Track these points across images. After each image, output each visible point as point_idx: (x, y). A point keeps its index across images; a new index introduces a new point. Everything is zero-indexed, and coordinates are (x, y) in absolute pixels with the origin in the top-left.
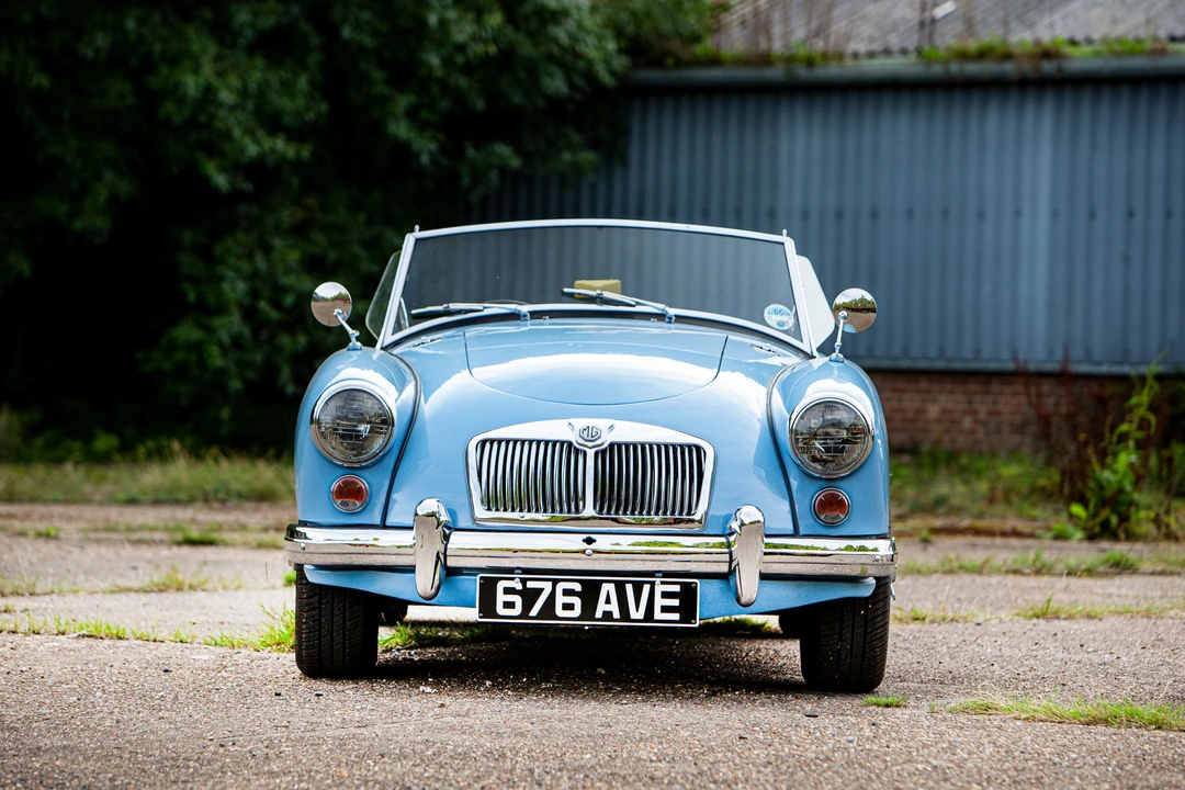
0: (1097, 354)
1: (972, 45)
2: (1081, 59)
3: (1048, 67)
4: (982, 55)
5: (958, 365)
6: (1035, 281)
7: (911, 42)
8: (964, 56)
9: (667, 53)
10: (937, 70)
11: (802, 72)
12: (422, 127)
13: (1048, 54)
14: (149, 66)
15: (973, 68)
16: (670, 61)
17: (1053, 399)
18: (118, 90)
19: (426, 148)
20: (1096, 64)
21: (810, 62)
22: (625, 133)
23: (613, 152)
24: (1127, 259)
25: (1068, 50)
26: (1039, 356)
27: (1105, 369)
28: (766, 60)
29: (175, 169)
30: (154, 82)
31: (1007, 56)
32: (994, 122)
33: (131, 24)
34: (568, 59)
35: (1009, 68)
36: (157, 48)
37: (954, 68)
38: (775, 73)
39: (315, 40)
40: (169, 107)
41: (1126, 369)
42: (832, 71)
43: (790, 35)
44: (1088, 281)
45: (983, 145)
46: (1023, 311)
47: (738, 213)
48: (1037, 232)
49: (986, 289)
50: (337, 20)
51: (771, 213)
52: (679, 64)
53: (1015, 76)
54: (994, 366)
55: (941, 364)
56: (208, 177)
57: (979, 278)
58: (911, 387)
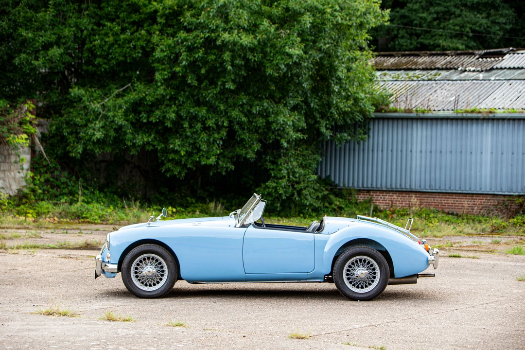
0: (504, 190)
1: (469, 109)
2: (500, 113)
3: (491, 115)
4: (472, 112)
5: (465, 192)
6: (487, 170)
7: (452, 107)
8: (466, 112)
9: (382, 109)
10: (460, 115)
11: (421, 115)
12: (327, 129)
13: (491, 112)
14: (267, 116)
15: (469, 115)
16: (383, 111)
17: (493, 201)
18: (261, 121)
19: (328, 134)
20: (504, 115)
21: (423, 112)
22: (369, 129)
23: (366, 133)
24: (512, 165)
25: (495, 111)
26: (487, 189)
27: (506, 193)
28: (410, 111)
29: (271, 142)
30: (271, 119)
31: (480, 112)
32: (475, 128)
33: (266, 104)
34: (362, 112)
35: (480, 115)
36: (271, 110)
37: (464, 115)
38: (414, 115)
39: (304, 107)
40: (274, 125)
41: (512, 194)
42: (430, 115)
43: (417, 103)
44: (502, 170)
45: (472, 135)
46: (483, 178)
47: (401, 151)
48: (487, 157)
49: (473, 172)
50: (310, 102)
51: (411, 151)
52: (386, 112)
53: (482, 117)
54: (475, 192)
55: (460, 192)
56: (283, 144)
57: (471, 170)
58: (451, 197)
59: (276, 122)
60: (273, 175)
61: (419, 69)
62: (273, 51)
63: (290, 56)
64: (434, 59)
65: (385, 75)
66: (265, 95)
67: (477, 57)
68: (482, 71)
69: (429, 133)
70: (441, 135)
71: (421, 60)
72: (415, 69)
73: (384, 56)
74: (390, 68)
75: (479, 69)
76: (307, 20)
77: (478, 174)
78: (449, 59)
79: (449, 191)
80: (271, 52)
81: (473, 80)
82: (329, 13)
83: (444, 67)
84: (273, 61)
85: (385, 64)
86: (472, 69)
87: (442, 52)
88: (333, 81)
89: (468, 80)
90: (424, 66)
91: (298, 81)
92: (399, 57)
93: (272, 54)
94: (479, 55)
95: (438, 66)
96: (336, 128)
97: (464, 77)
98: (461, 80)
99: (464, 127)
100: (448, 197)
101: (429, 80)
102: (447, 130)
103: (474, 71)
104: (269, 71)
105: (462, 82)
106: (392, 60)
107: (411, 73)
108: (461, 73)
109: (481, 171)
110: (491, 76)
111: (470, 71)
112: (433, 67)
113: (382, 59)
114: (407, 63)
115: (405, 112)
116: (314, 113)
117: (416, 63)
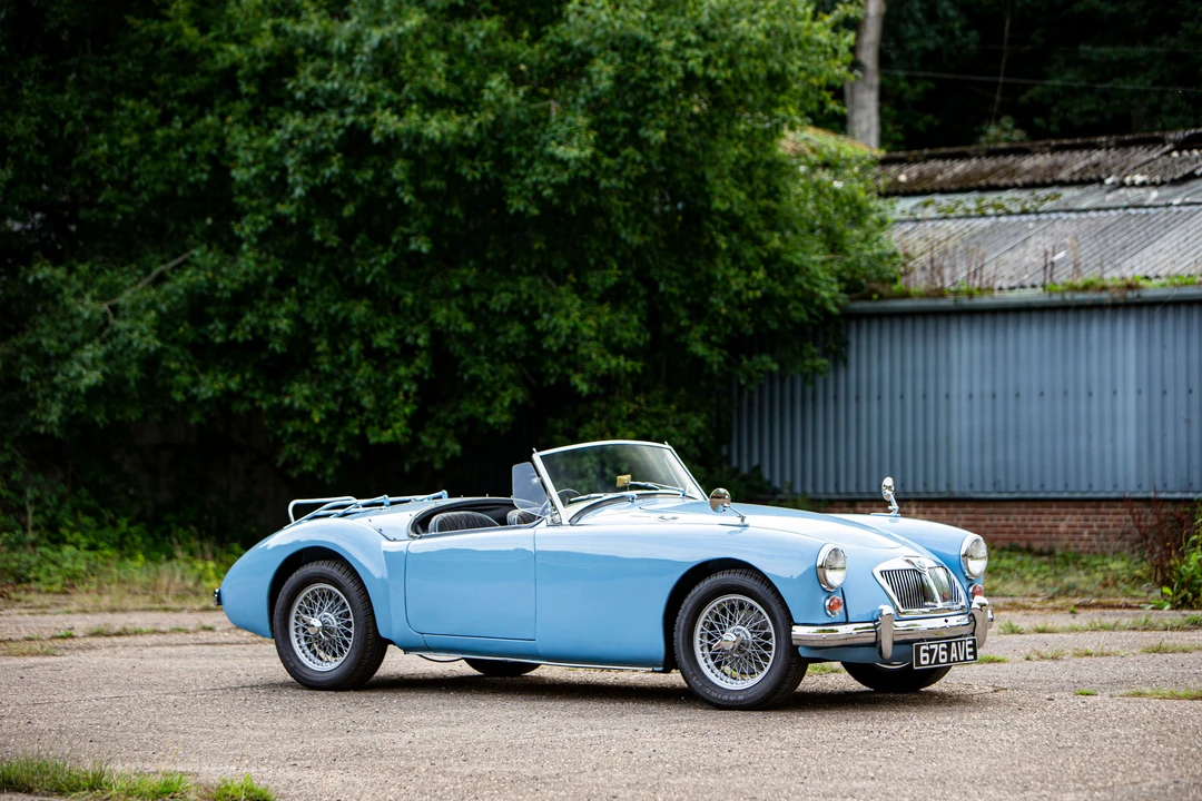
0: (1171, 486)
1: (1079, 282)
2: (1152, 289)
3: (1130, 295)
4: (1086, 288)
5: (1078, 495)
6: (1128, 437)
7: (1039, 279)
8: (1074, 289)
9: (874, 291)
10: (1057, 298)
11: (965, 301)
12: (711, 345)
13: (1130, 287)
14: (535, 315)
15: (1080, 297)
16: (875, 296)
18: (515, 330)
19: (715, 358)
20: (1162, 293)
21: (971, 295)
22: (846, 344)
23: (839, 357)
24: (1188, 421)
25: (1143, 283)
26: (1131, 488)
27: (1178, 495)
28: (940, 293)
29: (552, 381)
30: (539, 325)
31: (1104, 288)
32: (1096, 331)
33: (523, 287)
34: (808, 299)
35: (1105, 296)
36: (541, 302)
37: (1068, 296)
38: (947, 302)
39: (642, 292)
40: (550, 341)
41: (1191, 495)
42: (985, 300)
43: (956, 276)
44: (1164, 436)
45: (1089, 348)
46: (1120, 459)
47: (925, 396)
48: (1129, 403)
49: (1095, 443)
50: (656, 278)
51: (947, 396)
52: (881, 297)
53: (1109, 302)
54: (1102, 495)
55: (1065, 495)
56: (576, 387)
57: (1089, 437)
58: (1047, 510)
59: (553, 331)
61: (1015, 186)
62: (526, 154)
63: (564, 164)
64: (1061, 158)
65: (926, 205)
66: (528, 265)
67: (1168, 147)
68: (1163, 183)
69: (988, 348)
70: (1017, 351)
71: (1027, 163)
72: (1006, 188)
73: (944, 157)
74: (946, 186)
75: (1158, 179)
76: (603, 72)
77: (1108, 447)
78: (1097, 155)
79: (1041, 495)
80: (520, 156)
81: (1127, 208)
82: (667, 52)
83: (1076, 178)
84: (524, 177)
85: (939, 178)
86: (1139, 179)
87: (1086, 140)
88: (715, 223)
89: (1116, 208)
90: (1027, 179)
91: (604, 226)
92: (979, 157)
93: (523, 161)
94: (1175, 142)
95: (1064, 175)
96: (737, 346)
97: (1114, 200)
98: (1098, 210)
99: (1059, 329)
100: (1039, 510)
101: (1025, 212)
102: (1031, 340)
103: (1143, 184)
104: (516, 205)
105: (1102, 213)
106: (960, 167)
107: (990, 197)
108: (1109, 191)
109: (1113, 440)
110: (1175, 195)
111: (1133, 185)
112: (1049, 180)
113: (940, 164)
114: (993, 172)
115: (927, 295)
116: (672, 306)
117: (1012, 173)
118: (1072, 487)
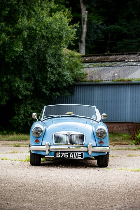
0: (136, 120)
1: (120, 79)
2: (134, 81)
4: (121, 81)
5: (118, 122)
6: (128, 110)
7: (112, 79)
8: (118, 81)
9: (79, 80)
10: (115, 82)
11: (97, 83)
12: (47, 90)
13: (129, 81)
14: (11, 82)
15: (120, 82)
17: (131, 126)
18: (7, 86)
19: (47, 93)
20: (136, 82)
21: (98, 82)
22: (74, 91)
23: (72, 93)
25: (132, 80)
26: (129, 120)
27: (138, 122)
28: (92, 81)
29: (14, 96)
30: (12, 85)
31: (124, 81)
32: (122, 89)
33: (9, 77)
34: (66, 81)
36: (12, 80)
37: (117, 82)
38: (94, 83)
39: (33, 79)
40: (14, 88)
42: (101, 83)
43: (96, 78)
44: (135, 110)
45: (121, 93)
46: (127, 114)
47: (89, 101)
48: (128, 104)
49: (122, 111)
50: (36, 76)
51: (93, 102)
52: (81, 82)
53: (125, 83)
54: (123, 122)
55: (116, 121)
56: (19, 97)
57: (121, 110)
58: (112, 124)
59: (14, 86)
60: (16, 113)
61: (108, 61)
62: (9, 50)
63: (17, 52)
64: (117, 56)
65: (91, 65)
66: (10, 72)
67: (138, 55)
68: (137, 61)
69: (101, 92)
70: (107, 93)
71: (111, 57)
72: (106, 62)
73: (95, 56)
74: (95, 61)
75: (136, 61)
76: (25, 34)
77: (124, 112)
78: (124, 56)
79: (111, 121)
80: (8, 50)
81: (129, 66)
83: (120, 60)
84: (9, 54)
85: (94, 60)
86: (132, 60)
87: (122, 53)
88: (48, 65)
89: (127, 66)
90: (111, 60)
91: (25, 65)
92: (102, 56)
93: (9, 51)
94: (139, 54)
95: (118, 60)
96: (52, 90)
97: (127, 64)
98: (124, 66)
99: (115, 89)
100: (110, 124)
101: (110, 66)
102: (110, 91)
103: (133, 62)
104: (7, 60)
105: (125, 67)
106: (98, 58)
107: (103, 64)
108: (126, 63)
109: (125, 111)
110: (139, 64)
111: (131, 62)
112: (115, 60)
113: (94, 57)
114: (104, 59)
115: (90, 81)
116: (39, 82)
117: (108, 59)
118: (117, 120)
